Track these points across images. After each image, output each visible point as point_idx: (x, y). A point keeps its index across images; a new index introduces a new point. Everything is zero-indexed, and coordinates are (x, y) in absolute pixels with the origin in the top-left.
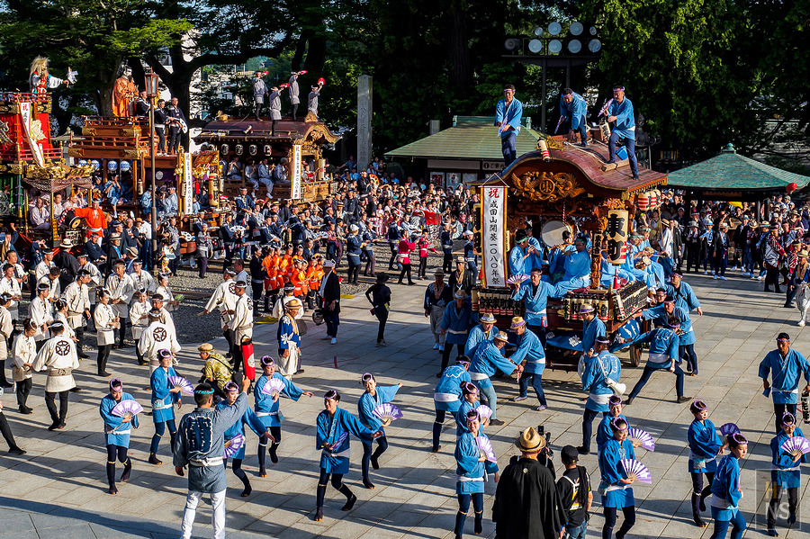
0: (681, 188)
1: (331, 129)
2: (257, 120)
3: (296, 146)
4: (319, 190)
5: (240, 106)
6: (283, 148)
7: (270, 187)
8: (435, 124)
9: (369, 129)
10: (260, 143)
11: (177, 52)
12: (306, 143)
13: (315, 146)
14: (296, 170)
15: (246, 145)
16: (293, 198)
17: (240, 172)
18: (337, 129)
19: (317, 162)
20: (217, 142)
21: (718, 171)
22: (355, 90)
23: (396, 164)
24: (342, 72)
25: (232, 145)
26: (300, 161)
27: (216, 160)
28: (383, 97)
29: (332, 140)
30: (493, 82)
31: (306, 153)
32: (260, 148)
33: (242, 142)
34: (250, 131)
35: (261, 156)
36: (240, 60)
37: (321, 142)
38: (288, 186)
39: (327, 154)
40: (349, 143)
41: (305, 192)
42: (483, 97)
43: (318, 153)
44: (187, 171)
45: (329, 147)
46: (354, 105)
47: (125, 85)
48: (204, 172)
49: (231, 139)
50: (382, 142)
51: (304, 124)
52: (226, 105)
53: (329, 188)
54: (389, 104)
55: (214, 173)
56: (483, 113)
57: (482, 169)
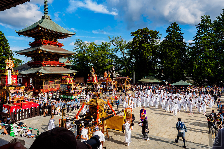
0: (175, 85)
6: (124, 81)
8: (143, 78)
9: (135, 78)
10: (122, 80)
11: (112, 69)
12: (127, 80)
15: (120, 80)
18: (131, 78)
19: (128, 82)
20: (116, 80)
21: (180, 83)
22: (133, 74)
25: (118, 80)
26: (126, 82)
27: (116, 82)
30: (150, 72)
32: (122, 81)
36: (119, 70)
37: (129, 80)
39: (130, 81)
40: (133, 80)
42: (149, 74)
44: (113, 83)
46: (133, 75)
47: (106, 73)
48: (115, 83)
50: (137, 79)
51: (127, 78)
52: (118, 75)
53: (130, 85)
55: (116, 84)
56: (149, 76)
57: (149, 83)
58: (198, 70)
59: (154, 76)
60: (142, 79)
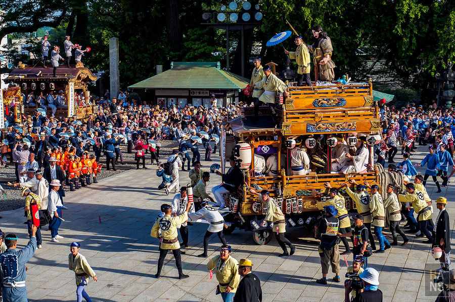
1: (93, 72)
2: (44, 67)
3: (70, 83)
4: (87, 111)
5: (33, 59)
6: (62, 85)
7: (54, 110)
8: (159, 67)
9: (117, 72)
10: (47, 83)
12: (77, 81)
13: (83, 83)
14: (71, 98)
15: (38, 83)
16: (70, 116)
17: (34, 101)
18: (97, 71)
19: (84, 93)
20: (19, 82)
22: (107, 47)
23: (135, 94)
24: (99, 36)
25: (29, 83)
26: (73, 93)
27: (19, 93)
28: (126, 51)
29: (94, 79)
30: (194, 40)
31: (77, 87)
32: (47, 85)
33: (35, 81)
34: (40, 74)
35: (47, 91)
36: (32, 29)
37: (87, 80)
38: (66, 109)
39: (90, 88)
40: (105, 80)
41: (77, 112)
42: (189, 50)
43: (85, 88)
45: (92, 84)
46: (107, 56)
48: (11, 101)
49: (28, 80)
50: (126, 80)
51: (75, 69)
52: (24, 58)
53: (93, 110)
54: (130, 55)
55: (18, 101)
56: (189, 60)
57: (190, 95)
58: (419, 29)
59: (216, 59)
60: (155, 73)
